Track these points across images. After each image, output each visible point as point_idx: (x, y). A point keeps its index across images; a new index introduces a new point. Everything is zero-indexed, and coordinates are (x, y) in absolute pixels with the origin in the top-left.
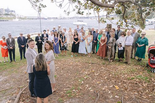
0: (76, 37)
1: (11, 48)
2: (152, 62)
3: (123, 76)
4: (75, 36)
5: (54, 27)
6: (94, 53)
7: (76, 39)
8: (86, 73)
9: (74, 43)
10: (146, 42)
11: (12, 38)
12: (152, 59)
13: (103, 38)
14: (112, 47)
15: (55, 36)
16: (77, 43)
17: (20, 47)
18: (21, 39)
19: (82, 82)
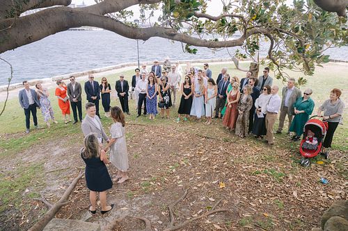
0: (187, 86)
1: (74, 100)
2: (305, 146)
3: (244, 167)
4: (185, 84)
5: (157, 60)
6: (217, 117)
7: (187, 91)
8: (188, 155)
9: (183, 97)
10: (308, 107)
11: (77, 84)
12: (308, 142)
13: (233, 93)
14: (244, 112)
15: (149, 83)
16: (187, 97)
17: (89, 99)
18: (91, 86)
19: (174, 170)
